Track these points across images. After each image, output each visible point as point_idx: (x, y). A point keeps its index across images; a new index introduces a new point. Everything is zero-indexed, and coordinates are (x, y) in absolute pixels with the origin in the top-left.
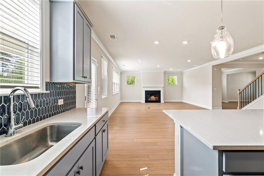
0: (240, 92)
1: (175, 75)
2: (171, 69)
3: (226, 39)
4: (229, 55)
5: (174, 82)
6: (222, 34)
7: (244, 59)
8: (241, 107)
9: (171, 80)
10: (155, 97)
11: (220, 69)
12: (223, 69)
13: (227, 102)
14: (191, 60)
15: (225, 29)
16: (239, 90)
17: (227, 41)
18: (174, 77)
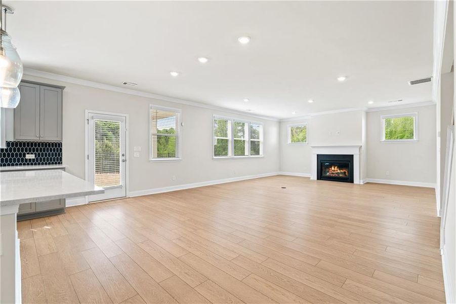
10: (340, 170)
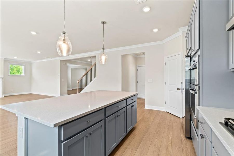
0: (79, 81)
1: (22, 65)
2: (15, 58)
3: (67, 42)
4: (69, 54)
5: (21, 72)
6: (64, 37)
7: (81, 59)
8: (79, 92)
9: (15, 69)
11: (66, 64)
12: (68, 64)
13: (71, 89)
14: (41, 52)
15: (67, 34)
16: (78, 80)
17: (67, 44)
18: (21, 66)
